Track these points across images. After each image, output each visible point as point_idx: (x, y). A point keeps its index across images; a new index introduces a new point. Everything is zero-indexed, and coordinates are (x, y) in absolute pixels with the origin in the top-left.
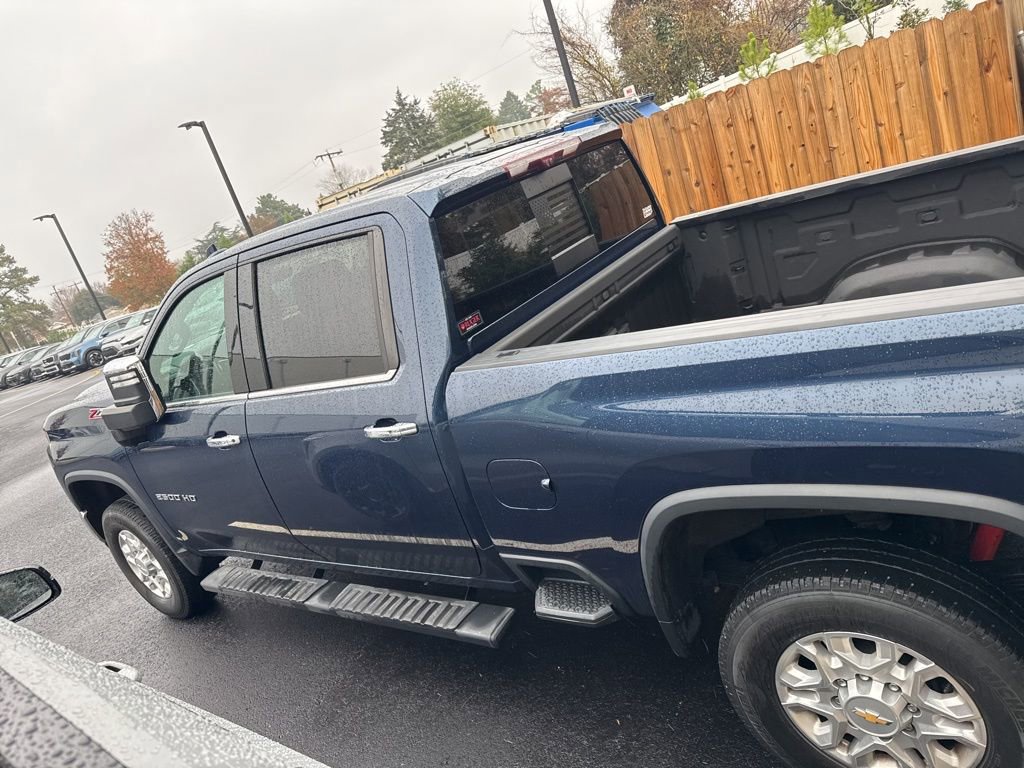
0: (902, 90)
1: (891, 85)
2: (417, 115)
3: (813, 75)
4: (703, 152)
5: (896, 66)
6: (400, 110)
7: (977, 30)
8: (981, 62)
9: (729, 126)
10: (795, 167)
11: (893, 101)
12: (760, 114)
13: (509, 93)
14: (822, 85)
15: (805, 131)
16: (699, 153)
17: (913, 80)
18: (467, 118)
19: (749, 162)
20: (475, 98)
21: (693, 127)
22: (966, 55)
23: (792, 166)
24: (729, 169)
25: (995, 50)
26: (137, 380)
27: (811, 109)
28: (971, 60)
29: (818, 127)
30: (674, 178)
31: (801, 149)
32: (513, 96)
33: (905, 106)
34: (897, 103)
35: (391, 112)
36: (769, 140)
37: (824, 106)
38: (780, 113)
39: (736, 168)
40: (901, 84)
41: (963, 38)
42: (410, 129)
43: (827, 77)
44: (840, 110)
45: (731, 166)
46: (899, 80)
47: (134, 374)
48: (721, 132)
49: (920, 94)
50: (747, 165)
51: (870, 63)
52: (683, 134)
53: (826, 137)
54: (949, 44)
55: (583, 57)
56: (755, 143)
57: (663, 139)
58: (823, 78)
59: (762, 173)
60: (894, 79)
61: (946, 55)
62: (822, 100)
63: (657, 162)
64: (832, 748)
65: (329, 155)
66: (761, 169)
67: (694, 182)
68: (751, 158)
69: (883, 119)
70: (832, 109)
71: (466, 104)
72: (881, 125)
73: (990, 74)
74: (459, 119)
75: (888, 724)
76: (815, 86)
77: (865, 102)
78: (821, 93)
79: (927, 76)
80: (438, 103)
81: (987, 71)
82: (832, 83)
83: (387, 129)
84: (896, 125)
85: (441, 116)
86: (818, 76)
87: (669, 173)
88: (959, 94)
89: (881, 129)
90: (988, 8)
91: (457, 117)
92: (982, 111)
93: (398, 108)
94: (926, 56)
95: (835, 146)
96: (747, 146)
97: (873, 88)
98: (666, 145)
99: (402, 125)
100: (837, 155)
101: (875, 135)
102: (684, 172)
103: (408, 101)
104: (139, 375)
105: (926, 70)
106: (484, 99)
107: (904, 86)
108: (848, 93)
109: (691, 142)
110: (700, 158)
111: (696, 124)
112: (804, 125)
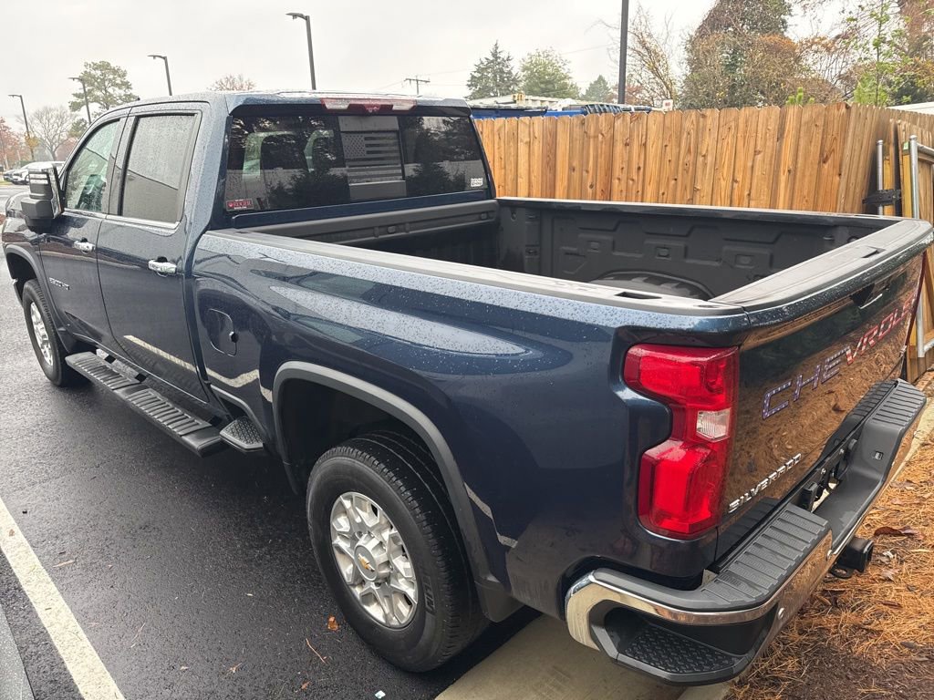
0: (759, 157)
1: (751, 151)
2: (506, 70)
3: (698, 122)
4: (602, 161)
5: (759, 135)
6: (492, 61)
7: (826, 124)
8: (821, 154)
9: (627, 145)
10: (665, 196)
11: (750, 164)
12: (651, 143)
13: (601, 78)
14: (702, 134)
15: (680, 168)
16: (599, 160)
17: (769, 151)
18: (550, 86)
19: (633, 180)
20: (563, 71)
21: (600, 136)
22: (813, 144)
23: (663, 194)
24: (617, 181)
25: (834, 146)
26: (46, 182)
27: (689, 151)
28: (815, 150)
29: (691, 168)
30: (576, 175)
31: (673, 182)
32: (604, 81)
33: (757, 172)
34: (752, 167)
35: (484, 61)
36: (652, 167)
37: (699, 150)
38: (666, 146)
39: (622, 182)
40: (760, 152)
41: (814, 128)
42: (496, 80)
43: (708, 127)
44: (710, 159)
45: (619, 179)
46: (758, 148)
47: (45, 176)
48: (619, 147)
49: (771, 164)
50: (631, 182)
51: (741, 126)
52: (592, 140)
53: (694, 178)
54: (803, 128)
55: (654, 63)
56: (642, 166)
57: (576, 140)
58: (704, 127)
59: (640, 193)
60: (755, 148)
61: (798, 138)
62: (700, 146)
63: (567, 158)
64: (354, 585)
65: (417, 81)
66: (640, 189)
67: (589, 184)
68: (635, 178)
69: (739, 178)
70: (704, 156)
71: (553, 74)
72: (736, 181)
73: (826, 166)
74: (543, 86)
75: (372, 571)
76: (697, 131)
77: (730, 159)
78: (700, 140)
79: (779, 152)
80: (528, 65)
81: (824, 162)
82: (710, 134)
83: (477, 75)
84: (747, 186)
85: (528, 78)
86: (701, 124)
87: (574, 170)
88: (799, 175)
89: (736, 185)
90: (838, 110)
91: (542, 83)
92: (812, 194)
93: (491, 58)
94: (783, 133)
95: (698, 188)
96: (635, 167)
97: (738, 148)
98: (578, 145)
99: (489, 75)
100: (698, 196)
101: (730, 188)
102: (584, 172)
103: (502, 55)
104: (48, 179)
105: (781, 146)
106: (570, 75)
107: (762, 154)
108: (719, 146)
109: (596, 149)
110: (599, 166)
111: (602, 135)
112: (681, 162)
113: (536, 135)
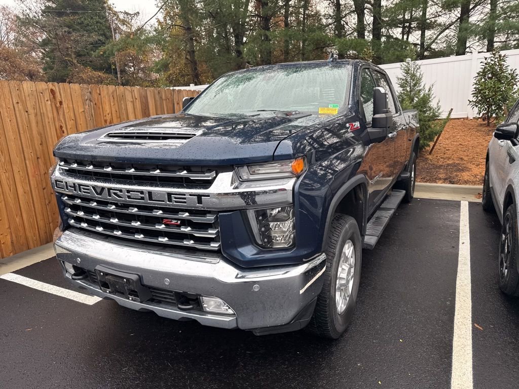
113: (136, 97)
